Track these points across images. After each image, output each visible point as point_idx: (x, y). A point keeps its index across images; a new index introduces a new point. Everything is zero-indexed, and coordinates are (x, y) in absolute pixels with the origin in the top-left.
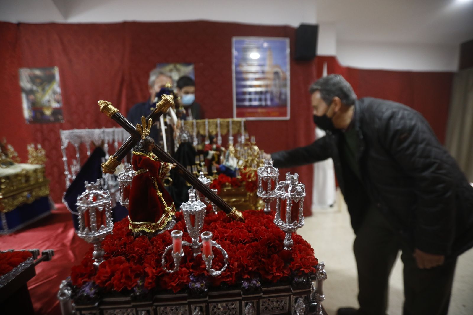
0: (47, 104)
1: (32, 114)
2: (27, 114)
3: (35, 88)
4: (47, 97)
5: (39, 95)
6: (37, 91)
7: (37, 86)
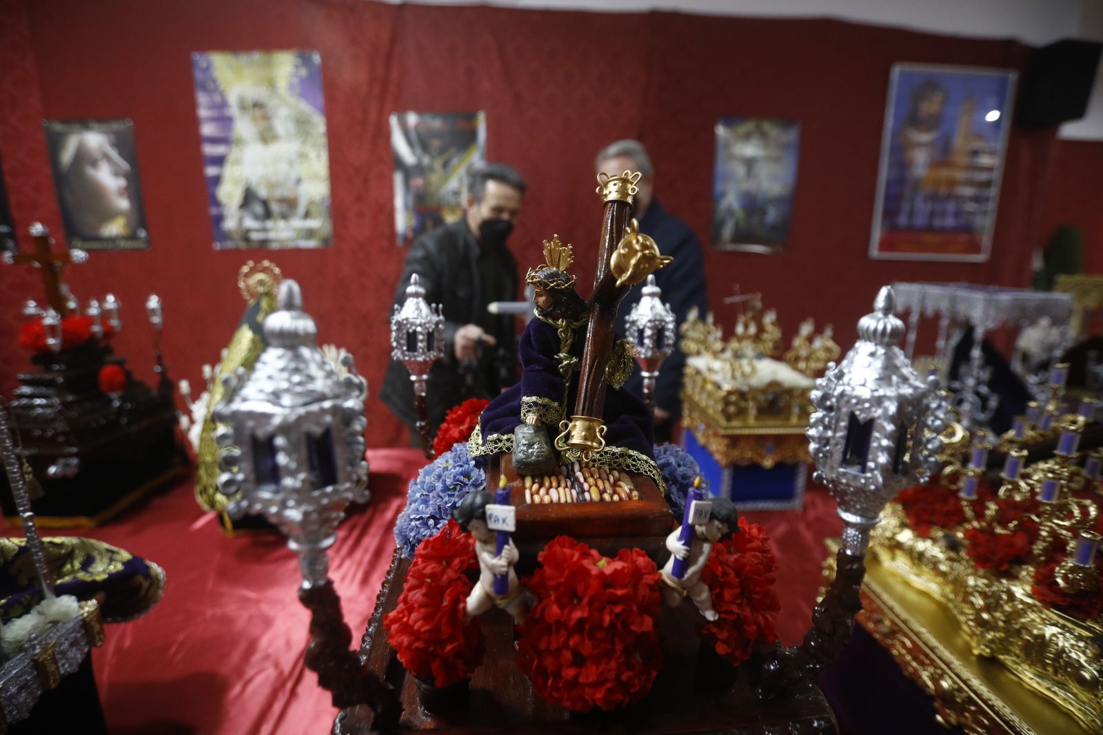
0: (452, 200)
1: (413, 222)
2: (402, 221)
3: (426, 160)
4: (453, 184)
5: (434, 178)
6: (431, 169)
7: (432, 157)
